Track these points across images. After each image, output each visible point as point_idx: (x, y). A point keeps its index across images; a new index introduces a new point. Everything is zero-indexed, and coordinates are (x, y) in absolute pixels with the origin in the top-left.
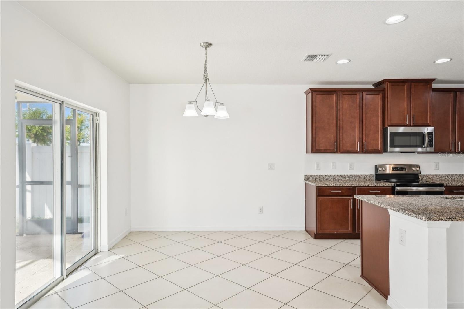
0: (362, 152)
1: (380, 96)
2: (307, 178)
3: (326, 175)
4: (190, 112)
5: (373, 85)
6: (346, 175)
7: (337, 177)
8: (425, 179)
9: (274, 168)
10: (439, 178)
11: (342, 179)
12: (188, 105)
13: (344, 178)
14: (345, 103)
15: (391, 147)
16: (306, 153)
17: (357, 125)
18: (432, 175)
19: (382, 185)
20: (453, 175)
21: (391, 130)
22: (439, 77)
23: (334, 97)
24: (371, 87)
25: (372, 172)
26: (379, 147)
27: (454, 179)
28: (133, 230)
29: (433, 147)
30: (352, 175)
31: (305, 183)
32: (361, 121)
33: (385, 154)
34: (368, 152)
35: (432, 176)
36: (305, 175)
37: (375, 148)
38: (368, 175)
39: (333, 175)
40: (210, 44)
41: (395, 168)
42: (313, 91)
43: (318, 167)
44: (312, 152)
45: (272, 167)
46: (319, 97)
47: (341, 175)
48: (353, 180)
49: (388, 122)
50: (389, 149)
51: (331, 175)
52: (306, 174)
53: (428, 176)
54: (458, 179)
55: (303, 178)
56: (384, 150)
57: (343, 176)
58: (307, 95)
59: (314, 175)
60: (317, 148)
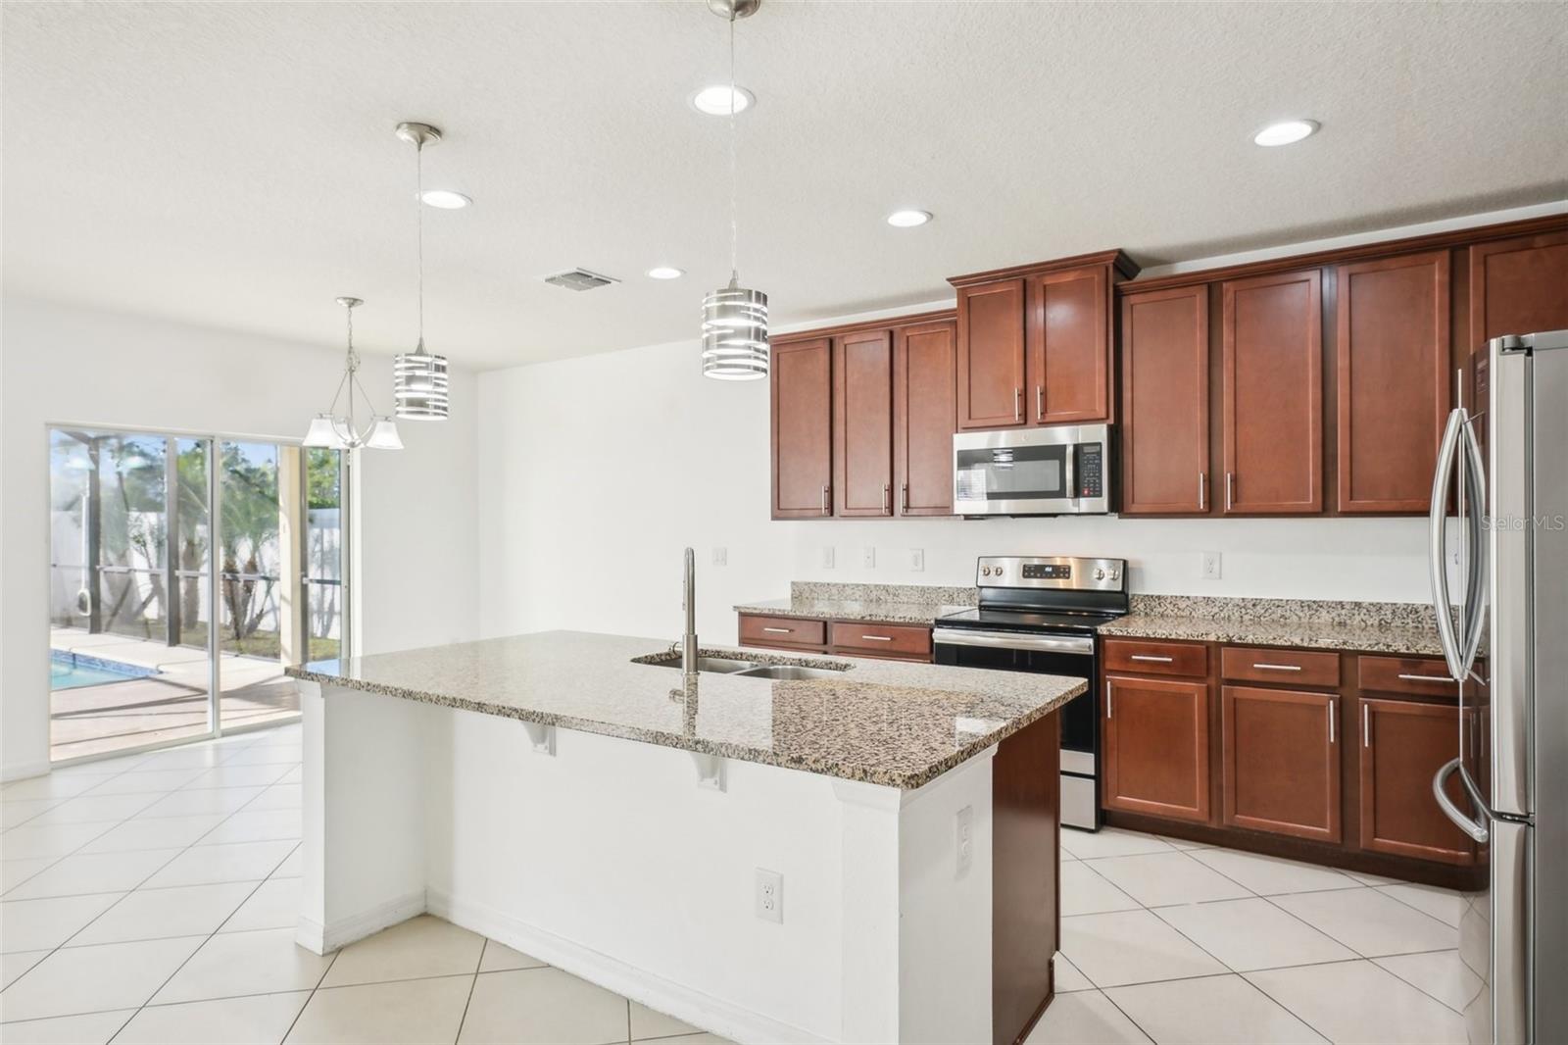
0: (896, 514)
1: (959, 334)
3: (844, 586)
6: (900, 587)
7: (875, 593)
8: (1161, 610)
9: (725, 561)
10: (1216, 610)
11: (890, 598)
13: (894, 595)
14: (853, 367)
15: (961, 498)
16: (772, 518)
18: (1188, 598)
19: (902, 620)
20: (1278, 604)
23: (823, 355)
27: (1282, 616)
29: (1100, 495)
30: (917, 587)
34: (912, 514)
35: (1189, 603)
36: (793, 583)
37: (936, 503)
38: (965, 589)
39: (864, 585)
41: (1033, 570)
42: (772, 343)
43: (830, 559)
44: (777, 518)
46: (786, 360)
47: (884, 586)
48: (919, 604)
50: (958, 506)
51: (858, 586)
52: (796, 580)
53: (1171, 603)
54: (1300, 618)
57: (891, 591)
59: (815, 584)
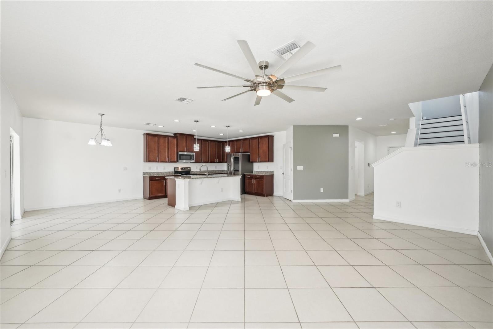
0: (168, 162)
1: (176, 139)
2: (144, 174)
3: (153, 172)
4: (92, 143)
5: (174, 134)
7: (158, 173)
8: (192, 172)
11: (161, 174)
12: (90, 140)
14: (162, 140)
15: (180, 160)
16: (144, 162)
17: (167, 150)
18: (194, 170)
21: (180, 153)
22: (196, 134)
23: (157, 138)
24: (173, 135)
25: (173, 171)
26: (176, 160)
28: (26, 211)
29: (194, 160)
30: (165, 172)
31: (144, 176)
32: (168, 149)
33: (178, 163)
34: (171, 162)
37: (174, 160)
38: (171, 171)
39: (156, 172)
40: (104, 115)
41: (182, 169)
42: (147, 134)
43: (150, 168)
44: (147, 162)
45: (126, 169)
46: (150, 137)
48: (165, 174)
49: (179, 150)
50: (179, 161)
52: (144, 172)
55: (142, 174)
56: (177, 161)
57: (161, 172)
58: (144, 135)
59: (148, 172)
60: (149, 160)
